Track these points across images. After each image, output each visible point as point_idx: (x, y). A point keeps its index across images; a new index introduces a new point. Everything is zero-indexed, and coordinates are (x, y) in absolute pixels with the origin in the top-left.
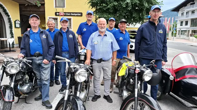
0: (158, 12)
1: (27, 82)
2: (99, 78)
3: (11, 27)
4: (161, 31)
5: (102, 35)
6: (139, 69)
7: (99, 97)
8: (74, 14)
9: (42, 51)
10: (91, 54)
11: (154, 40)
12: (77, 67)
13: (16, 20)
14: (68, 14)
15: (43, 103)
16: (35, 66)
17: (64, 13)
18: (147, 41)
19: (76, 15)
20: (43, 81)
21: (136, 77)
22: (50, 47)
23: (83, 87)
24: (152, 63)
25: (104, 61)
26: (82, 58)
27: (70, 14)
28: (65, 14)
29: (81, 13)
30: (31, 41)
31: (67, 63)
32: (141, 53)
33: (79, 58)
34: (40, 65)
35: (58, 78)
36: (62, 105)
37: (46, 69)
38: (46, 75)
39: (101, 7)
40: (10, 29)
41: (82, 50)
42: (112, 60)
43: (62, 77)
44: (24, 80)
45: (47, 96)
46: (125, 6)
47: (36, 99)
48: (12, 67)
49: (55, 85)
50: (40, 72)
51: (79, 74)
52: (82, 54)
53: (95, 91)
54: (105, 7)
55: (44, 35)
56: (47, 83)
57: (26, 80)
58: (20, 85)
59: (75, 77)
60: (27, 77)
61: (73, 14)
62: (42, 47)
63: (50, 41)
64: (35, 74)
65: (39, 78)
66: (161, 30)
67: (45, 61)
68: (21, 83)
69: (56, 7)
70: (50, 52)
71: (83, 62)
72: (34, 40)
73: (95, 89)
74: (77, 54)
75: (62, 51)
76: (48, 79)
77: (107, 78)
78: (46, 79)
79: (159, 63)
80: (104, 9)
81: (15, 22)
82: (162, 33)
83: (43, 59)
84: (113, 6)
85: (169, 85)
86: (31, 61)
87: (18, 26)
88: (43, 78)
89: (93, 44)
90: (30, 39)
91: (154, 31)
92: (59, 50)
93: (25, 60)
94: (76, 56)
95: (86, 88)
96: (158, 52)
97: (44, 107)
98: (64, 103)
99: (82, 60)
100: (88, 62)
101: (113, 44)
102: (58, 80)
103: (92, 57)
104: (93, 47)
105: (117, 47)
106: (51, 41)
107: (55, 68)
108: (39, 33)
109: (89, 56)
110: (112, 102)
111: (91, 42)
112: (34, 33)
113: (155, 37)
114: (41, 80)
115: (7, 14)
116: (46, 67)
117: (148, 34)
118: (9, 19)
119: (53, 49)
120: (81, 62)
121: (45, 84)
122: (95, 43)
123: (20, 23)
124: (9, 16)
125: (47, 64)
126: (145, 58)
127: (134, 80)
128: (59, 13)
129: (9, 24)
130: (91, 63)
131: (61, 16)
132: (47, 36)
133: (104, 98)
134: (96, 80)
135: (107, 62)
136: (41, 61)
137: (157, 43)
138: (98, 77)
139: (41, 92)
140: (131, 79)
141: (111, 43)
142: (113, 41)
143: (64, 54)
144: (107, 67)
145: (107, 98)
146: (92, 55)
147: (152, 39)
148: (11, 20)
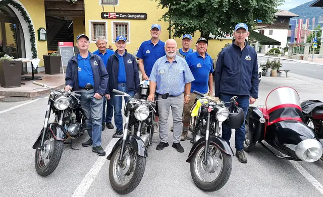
0: (243, 32)
1: (75, 121)
2: (167, 119)
3: (32, 40)
4: (248, 58)
5: (171, 61)
6: (212, 107)
7: (166, 145)
8: (134, 16)
9: (93, 83)
10: (156, 86)
11: (238, 70)
12: (138, 102)
13: (40, 29)
14: (123, 16)
15: (94, 148)
16: (84, 102)
17: (117, 14)
18: (228, 71)
19: (135, 17)
20: (93, 121)
21: (209, 116)
22: (102, 77)
23: (145, 129)
24: (232, 100)
25: (172, 96)
26: (144, 92)
27: (127, 16)
28: (119, 16)
29: (145, 14)
30: (79, 69)
31: (123, 98)
32: (222, 87)
33: (140, 92)
34: (90, 101)
35: (111, 120)
36: (120, 146)
37: (97, 106)
38: (98, 113)
39: (178, 6)
40: (31, 43)
41: (144, 81)
42: (185, 96)
43: (117, 117)
44: (71, 118)
45: (99, 140)
46: (216, 6)
47: (84, 145)
48: (61, 102)
49: (107, 129)
50: (90, 110)
51: (140, 111)
52: (144, 87)
53: (160, 137)
54: (184, 6)
55: (96, 61)
56: (99, 123)
57: (73, 119)
58: (67, 125)
59: (135, 114)
60: (74, 115)
61: (131, 16)
62: (93, 77)
63: (102, 69)
64: (82, 111)
65: (88, 118)
66: (249, 56)
67: (97, 95)
68: (68, 122)
69: (102, 4)
70: (103, 84)
71: (145, 97)
72: (84, 68)
73: (161, 135)
74: (138, 86)
75: (118, 82)
76: (100, 119)
77: (177, 120)
78: (97, 119)
79: (245, 101)
80: (182, 9)
81: (39, 31)
82: (250, 60)
83: (94, 93)
84: (197, 5)
85: (260, 130)
86: (80, 95)
87: (43, 37)
88: (94, 117)
89: (158, 74)
90: (78, 66)
91: (239, 58)
92: (113, 81)
93: (73, 94)
94: (136, 89)
95: (148, 131)
96: (243, 85)
97: (96, 154)
98: (122, 144)
99: (144, 95)
100: (151, 97)
101: (186, 73)
102: (111, 123)
103: (157, 91)
104: (158, 77)
105: (191, 78)
106: (104, 69)
107: (106, 106)
108: (89, 59)
109: (152, 90)
110: (183, 151)
111: (156, 72)
112: (83, 59)
113: (239, 65)
114: (91, 119)
115: (27, 19)
116: (98, 102)
117: (230, 61)
118: (30, 27)
119: (106, 79)
120: (142, 97)
121: (96, 125)
122: (161, 72)
123: (45, 32)
124: (29, 22)
125: (99, 99)
126: (227, 92)
127: (206, 120)
128: (107, 13)
129: (29, 34)
130: (156, 99)
131: (112, 18)
132: (99, 62)
133: (173, 146)
134: (162, 122)
135: (176, 98)
136: (92, 95)
137: (241, 73)
138: (165, 118)
139: (91, 136)
140: (204, 120)
141: (182, 72)
142: (186, 69)
143: (119, 85)
144: (177, 105)
145: (177, 146)
146: (156, 88)
147: (236, 69)
148: (33, 28)
